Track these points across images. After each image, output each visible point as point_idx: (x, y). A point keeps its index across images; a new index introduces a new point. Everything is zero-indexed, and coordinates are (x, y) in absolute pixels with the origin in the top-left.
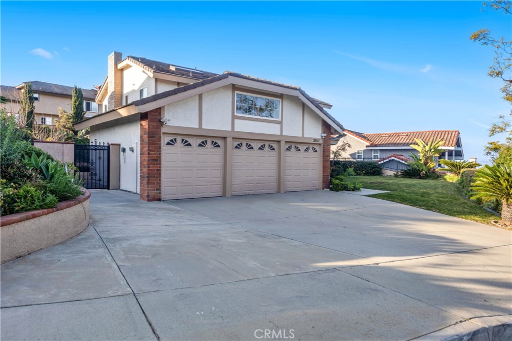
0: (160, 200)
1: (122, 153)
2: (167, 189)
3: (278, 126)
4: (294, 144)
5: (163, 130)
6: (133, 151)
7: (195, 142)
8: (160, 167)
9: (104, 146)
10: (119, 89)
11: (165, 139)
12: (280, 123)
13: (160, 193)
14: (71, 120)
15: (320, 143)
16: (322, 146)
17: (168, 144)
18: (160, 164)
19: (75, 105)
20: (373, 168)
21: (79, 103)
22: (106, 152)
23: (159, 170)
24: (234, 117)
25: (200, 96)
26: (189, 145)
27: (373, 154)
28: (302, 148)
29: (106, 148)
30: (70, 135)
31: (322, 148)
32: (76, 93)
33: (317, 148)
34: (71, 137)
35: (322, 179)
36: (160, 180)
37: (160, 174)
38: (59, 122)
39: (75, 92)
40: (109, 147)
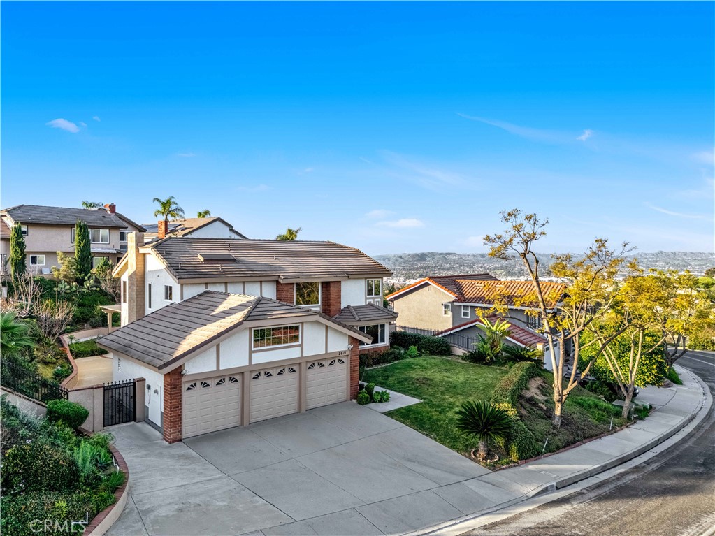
0: (181, 440)
1: (147, 390)
2: (188, 429)
3: (299, 348)
4: (316, 362)
5: (183, 379)
6: (157, 393)
7: (212, 383)
8: (181, 412)
9: (130, 383)
10: (141, 266)
11: (185, 386)
12: (301, 346)
13: (181, 434)
14: (75, 267)
15: (347, 354)
16: (349, 357)
17: (188, 389)
18: (181, 409)
19: (79, 246)
20: (439, 347)
21: (85, 245)
22: (132, 388)
23: (180, 415)
24: (251, 352)
25: (218, 346)
26: (208, 385)
27: (462, 311)
28: (326, 363)
29: (132, 384)
30: (74, 289)
31: (349, 359)
32: (81, 230)
33: (344, 359)
34: (75, 291)
35: (349, 390)
36: (181, 423)
37: (181, 418)
38: (59, 270)
39: (79, 229)
40: (134, 383)
